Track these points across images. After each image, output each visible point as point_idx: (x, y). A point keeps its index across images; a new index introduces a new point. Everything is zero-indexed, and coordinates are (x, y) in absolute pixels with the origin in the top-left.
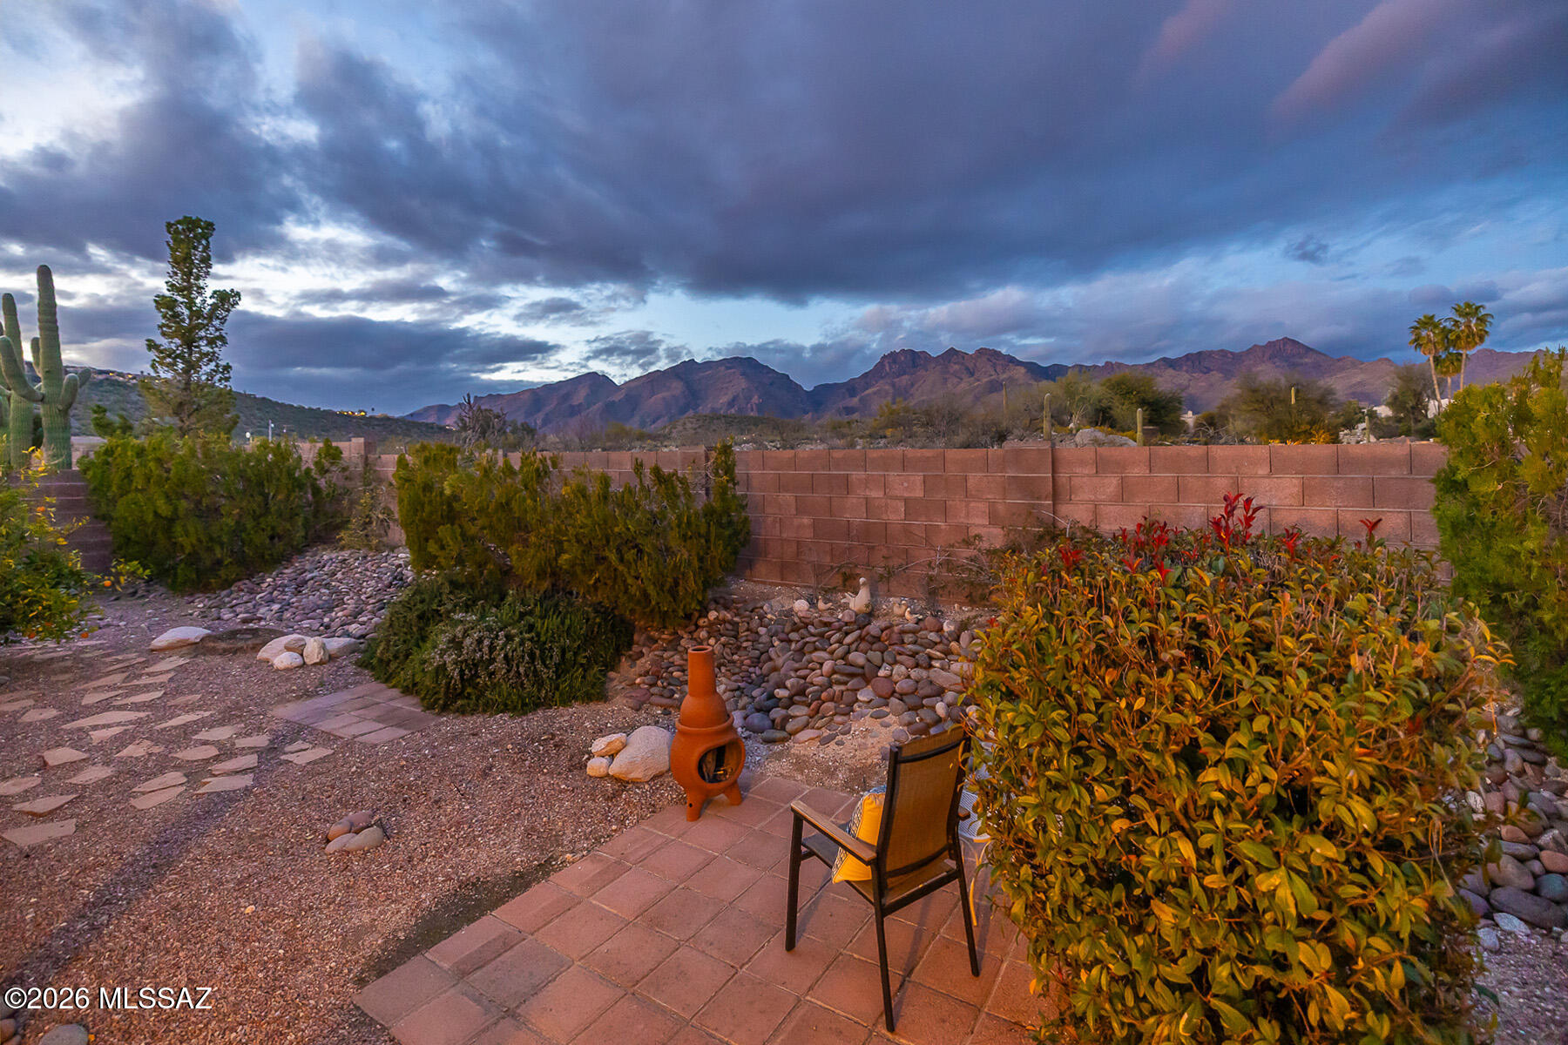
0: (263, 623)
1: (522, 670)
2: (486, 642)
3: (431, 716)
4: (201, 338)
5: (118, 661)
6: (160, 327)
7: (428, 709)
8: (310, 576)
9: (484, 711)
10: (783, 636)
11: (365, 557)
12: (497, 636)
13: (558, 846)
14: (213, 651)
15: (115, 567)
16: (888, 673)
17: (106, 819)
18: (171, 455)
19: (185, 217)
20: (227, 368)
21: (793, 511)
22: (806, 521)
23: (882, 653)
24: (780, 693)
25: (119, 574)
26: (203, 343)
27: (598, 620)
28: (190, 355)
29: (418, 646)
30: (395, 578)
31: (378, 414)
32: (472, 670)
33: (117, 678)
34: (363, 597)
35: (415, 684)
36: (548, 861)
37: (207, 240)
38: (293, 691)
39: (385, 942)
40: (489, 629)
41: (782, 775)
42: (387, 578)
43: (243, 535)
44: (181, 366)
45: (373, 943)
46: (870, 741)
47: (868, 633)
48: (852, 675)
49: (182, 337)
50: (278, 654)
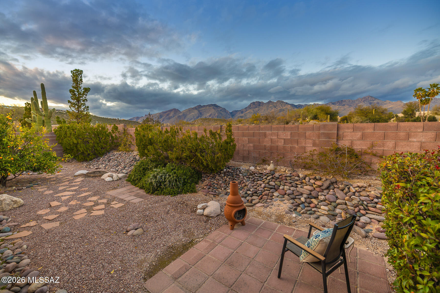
0: (101, 169)
1: (173, 184)
2: (163, 177)
3: (149, 195)
4: (81, 100)
5: (67, 179)
6: (71, 97)
7: (147, 193)
8: (112, 158)
9: (163, 195)
10: (247, 176)
11: (125, 153)
12: (166, 175)
13: (193, 236)
14: (90, 177)
15: (64, 156)
16: (283, 188)
17: (67, 222)
18: (76, 128)
19: (75, 69)
20: (88, 107)
21: (247, 142)
22: (251, 145)
23: (280, 182)
24: (249, 192)
25: (65, 157)
26: (82, 101)
27: (193, 171)
28: (79, 104)
29: (143, 177)
30: (134, 159)
31: (122, 119)
32: (159, 184)
33: (67, 183)
34: (126, 163)
35: (143, 187)
36: (192, 241)
37: (81, 75)
38: (111, 187)
39: (150, 266)
40: (164, 173)
41: (254, 216)
42: (132, 159)
43: (95, 148)
44: (76, 107)
45: (146, 265)
46: (281, 208)
47: (275, 177)
48: (271, 188)
49: (76, 99)
50: (106, 177)
